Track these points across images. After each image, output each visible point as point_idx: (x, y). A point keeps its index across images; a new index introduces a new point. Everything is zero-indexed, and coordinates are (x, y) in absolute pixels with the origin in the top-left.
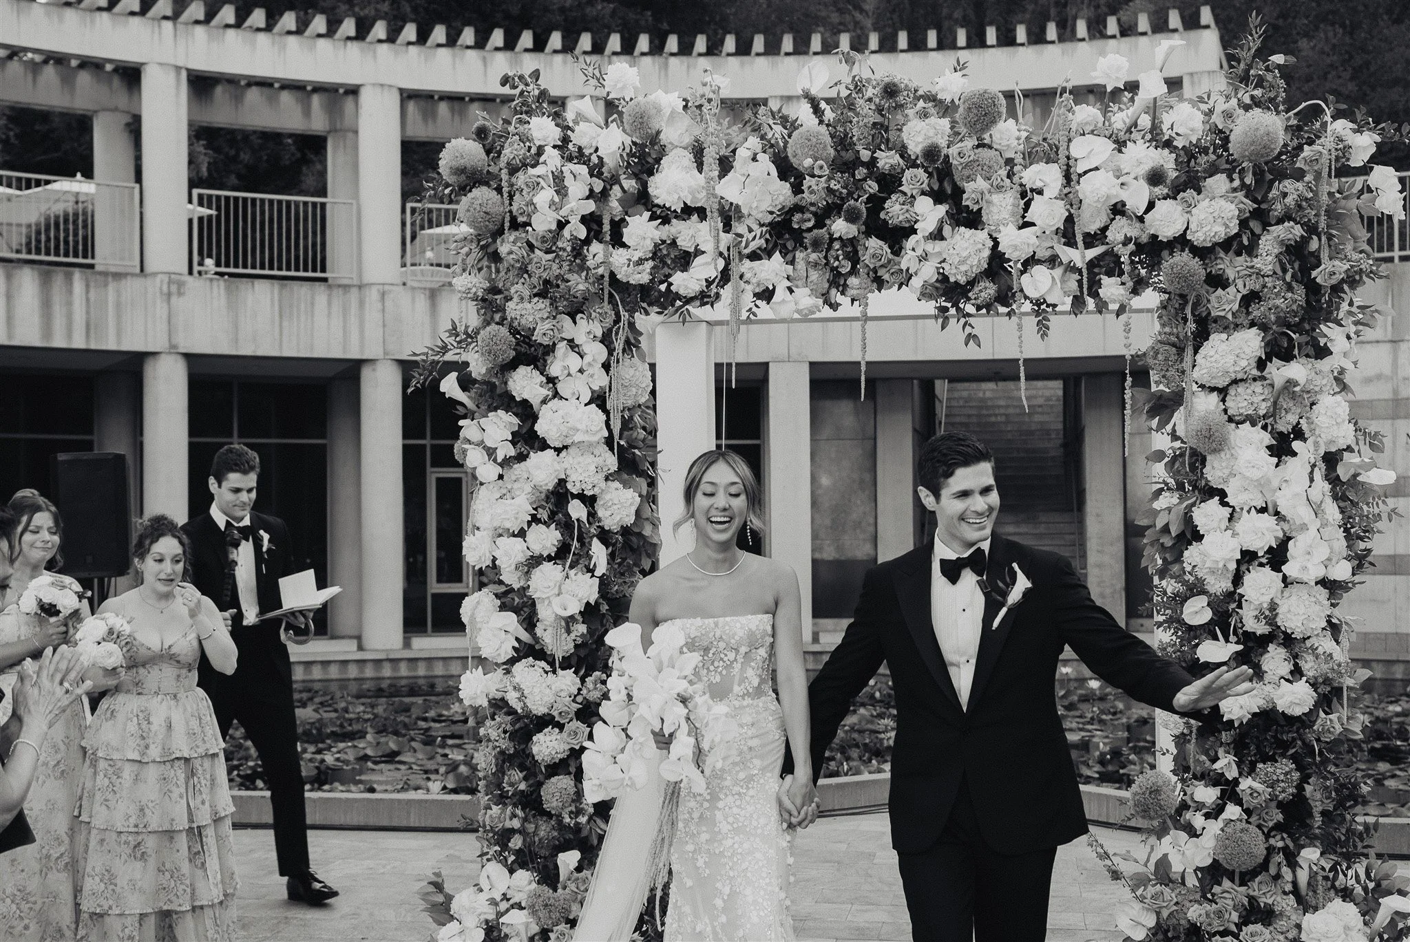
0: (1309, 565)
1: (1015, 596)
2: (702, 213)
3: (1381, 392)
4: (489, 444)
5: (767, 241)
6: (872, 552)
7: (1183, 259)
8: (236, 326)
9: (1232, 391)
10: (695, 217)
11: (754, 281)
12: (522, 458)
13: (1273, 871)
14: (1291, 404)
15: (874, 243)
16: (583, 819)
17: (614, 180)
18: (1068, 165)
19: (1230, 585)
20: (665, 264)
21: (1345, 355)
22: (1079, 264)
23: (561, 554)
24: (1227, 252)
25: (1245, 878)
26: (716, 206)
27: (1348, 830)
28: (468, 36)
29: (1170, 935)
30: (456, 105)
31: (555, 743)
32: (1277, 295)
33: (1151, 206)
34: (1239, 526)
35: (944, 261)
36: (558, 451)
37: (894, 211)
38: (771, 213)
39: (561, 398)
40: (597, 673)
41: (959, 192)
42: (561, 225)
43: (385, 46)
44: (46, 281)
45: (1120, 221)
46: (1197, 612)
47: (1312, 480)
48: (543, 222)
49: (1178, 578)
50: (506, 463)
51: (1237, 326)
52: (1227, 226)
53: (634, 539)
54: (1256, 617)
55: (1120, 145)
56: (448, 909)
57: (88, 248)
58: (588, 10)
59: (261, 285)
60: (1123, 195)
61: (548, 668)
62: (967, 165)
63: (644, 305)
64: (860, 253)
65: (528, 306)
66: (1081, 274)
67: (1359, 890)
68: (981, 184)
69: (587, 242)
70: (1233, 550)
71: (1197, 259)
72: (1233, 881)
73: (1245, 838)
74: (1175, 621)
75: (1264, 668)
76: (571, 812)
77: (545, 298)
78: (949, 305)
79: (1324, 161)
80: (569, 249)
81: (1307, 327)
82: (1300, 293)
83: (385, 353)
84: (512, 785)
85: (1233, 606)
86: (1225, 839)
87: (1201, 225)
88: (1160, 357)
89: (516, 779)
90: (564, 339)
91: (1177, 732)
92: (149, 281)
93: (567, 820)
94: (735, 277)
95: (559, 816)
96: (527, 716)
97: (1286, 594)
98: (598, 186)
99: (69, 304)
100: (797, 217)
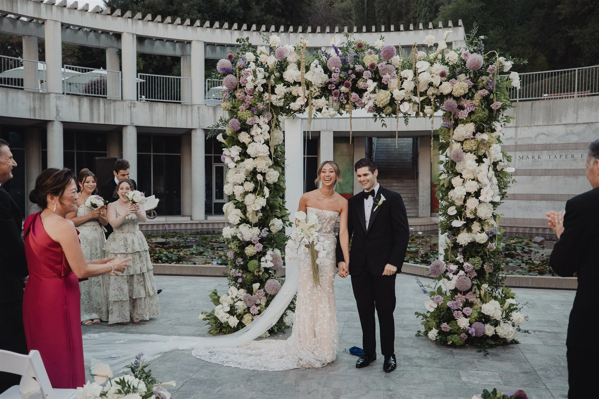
0: (487, 197)
1: (380, 203)
2: (300, 84)
3: (511, 143)
4: (232, 156)
5: (320, 93)
6: (352, 191)
7: (450, 101)
8: (152, 118)
9: (465, 142)
10: (298, 85)
11: (316, 106)
12: (242, 161)
13: (473, 291)
14: (483, 147)
15: (354, 94)
16: (261, 273)
17: (272, 73)
18: (415, 70)
19: (462, 203)
20: (288, 100)
21: (500, 131)
22: (418, 102)
23: (254, 191)
24: (464, 98)
25: (465, 293)
26: (304, 82)
27: (497, 279)
28: (226, 25)
29: (441, 310)
30: (222, 47)
31: (252, 250)
32: (480, 112)
33: (441, 84)
34: (466, 185)
35: (376, 100)
36: (254, 158)
37: (361, 84)
38: (322, 84)
39: (255, 142)
40: (265, 228)
41: (381, 78)
42: (255, 87)
43: (200, 28)
44: (91, 102)
45: (431, 88)
46: (452, 211)
47: (489, 170)
48: (249, 86)
49: (447, 200)
50: (237, 162)
51: (467, 122)
52: (465, 90)
53: (277, 187)
54: (470, 213)
55: (432, 64)
56: (219, 301)
57: (105, 92)
58: (265, 17)
59: (159, 104)
60: (432, 80)
61: (250, 226)
62: (383, 70)
63: (281, 113)
64: (350, 97)
65: (245, 113)
66: (418, 105)
67: (499, 297)
68: (388, 76)
69: (263, 92)
70: (464, 192)
71: (455, 101)
72: (461, 294)
73: (465, 281)
74: (445, 214)
75: (473, 229)
76: (257, 271)
77: (250, 110)
78: (377, 114)
79: (495, 70)
80: (258, 95)
81: (489, 122)
82: (487, 112)
83: (200, 127)
84: (238, 262)
85: (463, 209)
86: (459, 281)
87: (456, 90)
88: (443, 131)
89: (240, 261)
90: (255, 123)
91: (445, 248)
92: (124, 103)
93: (256, 274)
94: (310, 104)
95: (253, 272)
96: (244, 242)
97: (480, 206)
98: (267, 75)
99: (99, 109)
100: (330, 85)
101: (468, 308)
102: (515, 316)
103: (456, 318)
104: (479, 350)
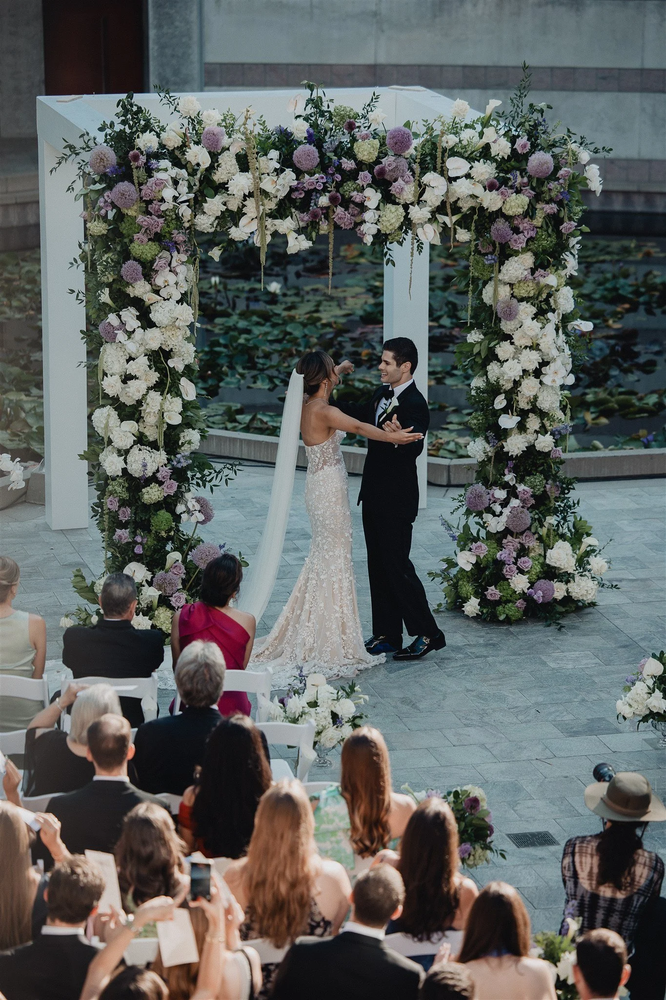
0: (556, 379)
7: (502, 225)
9: (516, 285)
11: (272, 229)
13: (533, 530)
19: (512, 384)
20: (225, 222)
22: (449, 225)
23: (161, 386)
25: (519, 535)
26: (259, 193)
29: (482, 566)
31: (158, 493)
32: (544, 239)
34: (522, 357)
35: (379, 222)
36: (161, 328)
37: (354, 195)
39: (164, 299)
41: (388, 187)
46: (500, 402)
47: (556, 334)
48: (166, 206)
51: (522, 252)
52: (523, 207)
54: (525, 402)
60: (473, 191)
61: (151, 450)
62: (393, 171)
65: (146, 246)
67: (569, 534)
68: (399, 182)
70: (519, 371)
71: (506, 221)
72: (512, 537)
73: (523, 516)
75: (528, 426)
77: (156, 242)
80: (173, 216)
81: (556, 255)
82: (553, 239)
85: (515, 396)
86: (514, 515)
87: (511, 207)
94: (262, 227)
96: (140, 479)
97: (541, 390)
100: (296, 193)
101: (526, 559)
102: (597, 563)
103: (508, 577)
104: (548, 622)
